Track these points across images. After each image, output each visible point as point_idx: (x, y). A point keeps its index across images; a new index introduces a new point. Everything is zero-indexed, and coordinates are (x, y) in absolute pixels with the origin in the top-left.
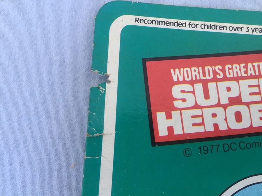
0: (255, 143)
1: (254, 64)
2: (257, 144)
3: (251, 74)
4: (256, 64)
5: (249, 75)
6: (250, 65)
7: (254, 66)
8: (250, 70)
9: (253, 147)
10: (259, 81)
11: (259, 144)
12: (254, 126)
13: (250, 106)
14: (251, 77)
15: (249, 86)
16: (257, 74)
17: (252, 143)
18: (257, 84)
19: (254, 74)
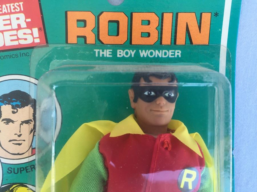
0: (7, 56)
1: (7, 5)
2: (8, 56)
3: (5, 12)
4: (8, 5)
5: (3, 12)
6: (4, 6)
7: (7, 7)
8: (4, 9)
9: (5, 59)
10: (10, 16)
11: (10, 57)
12: (6, 45)
13: (4, 33)
14: (5, 14)
15: (4, 20)
16: (9, 11)
17: (5, 56)
18: (9, 18)
19: (7, 12)
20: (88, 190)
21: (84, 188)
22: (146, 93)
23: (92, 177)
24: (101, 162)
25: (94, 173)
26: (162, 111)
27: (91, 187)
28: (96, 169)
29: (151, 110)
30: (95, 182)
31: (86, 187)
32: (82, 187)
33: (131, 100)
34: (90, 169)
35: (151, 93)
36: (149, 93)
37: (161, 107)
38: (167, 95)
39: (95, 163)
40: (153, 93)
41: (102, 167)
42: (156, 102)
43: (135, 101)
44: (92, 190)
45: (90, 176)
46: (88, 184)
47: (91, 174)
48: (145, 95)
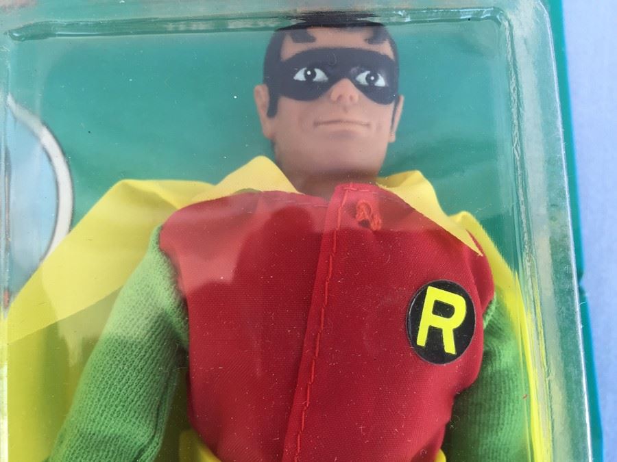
20: (126, 368)
21: (110, 362)
22: (300, 76)
23: (138, 327)
24: (166, 278)
25: (145, 316)
26: (348, 122)
27: (136, 356)
28: (151, 304)
29: (316, 124)
30: (148, 344)
31: (118, 359)
32: (108, 358)
33: (263, 114)
34: (134, 307)
35: (314, 74)
36: (309, 73)
37: (345, 109)
38: (362, 78)
39: (148, 287)
40: (320, 75)
41: (166, 294)
42: (329, 96)
43: (273, 111)
44: (139, 367)
45: (133, 326)
46: (126, 349)
47: (135, 320)
48: (298, 81)
